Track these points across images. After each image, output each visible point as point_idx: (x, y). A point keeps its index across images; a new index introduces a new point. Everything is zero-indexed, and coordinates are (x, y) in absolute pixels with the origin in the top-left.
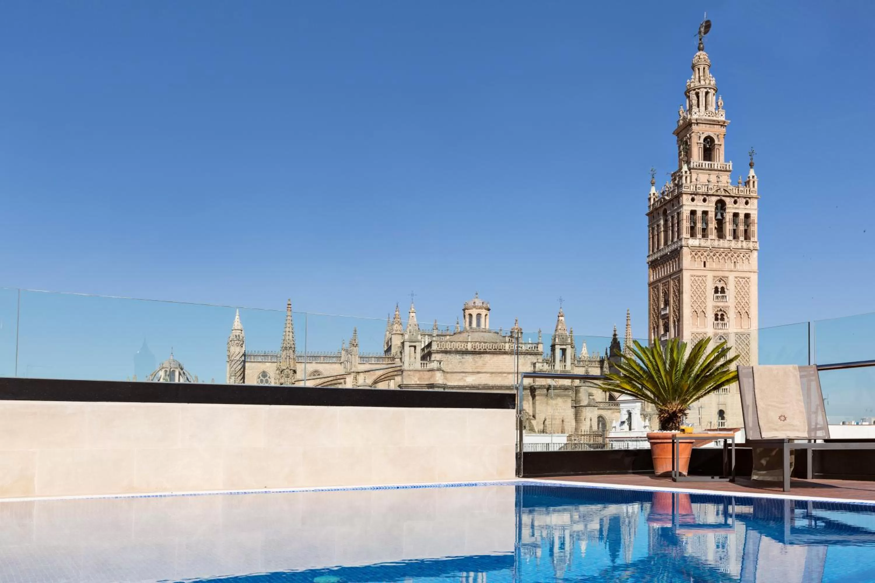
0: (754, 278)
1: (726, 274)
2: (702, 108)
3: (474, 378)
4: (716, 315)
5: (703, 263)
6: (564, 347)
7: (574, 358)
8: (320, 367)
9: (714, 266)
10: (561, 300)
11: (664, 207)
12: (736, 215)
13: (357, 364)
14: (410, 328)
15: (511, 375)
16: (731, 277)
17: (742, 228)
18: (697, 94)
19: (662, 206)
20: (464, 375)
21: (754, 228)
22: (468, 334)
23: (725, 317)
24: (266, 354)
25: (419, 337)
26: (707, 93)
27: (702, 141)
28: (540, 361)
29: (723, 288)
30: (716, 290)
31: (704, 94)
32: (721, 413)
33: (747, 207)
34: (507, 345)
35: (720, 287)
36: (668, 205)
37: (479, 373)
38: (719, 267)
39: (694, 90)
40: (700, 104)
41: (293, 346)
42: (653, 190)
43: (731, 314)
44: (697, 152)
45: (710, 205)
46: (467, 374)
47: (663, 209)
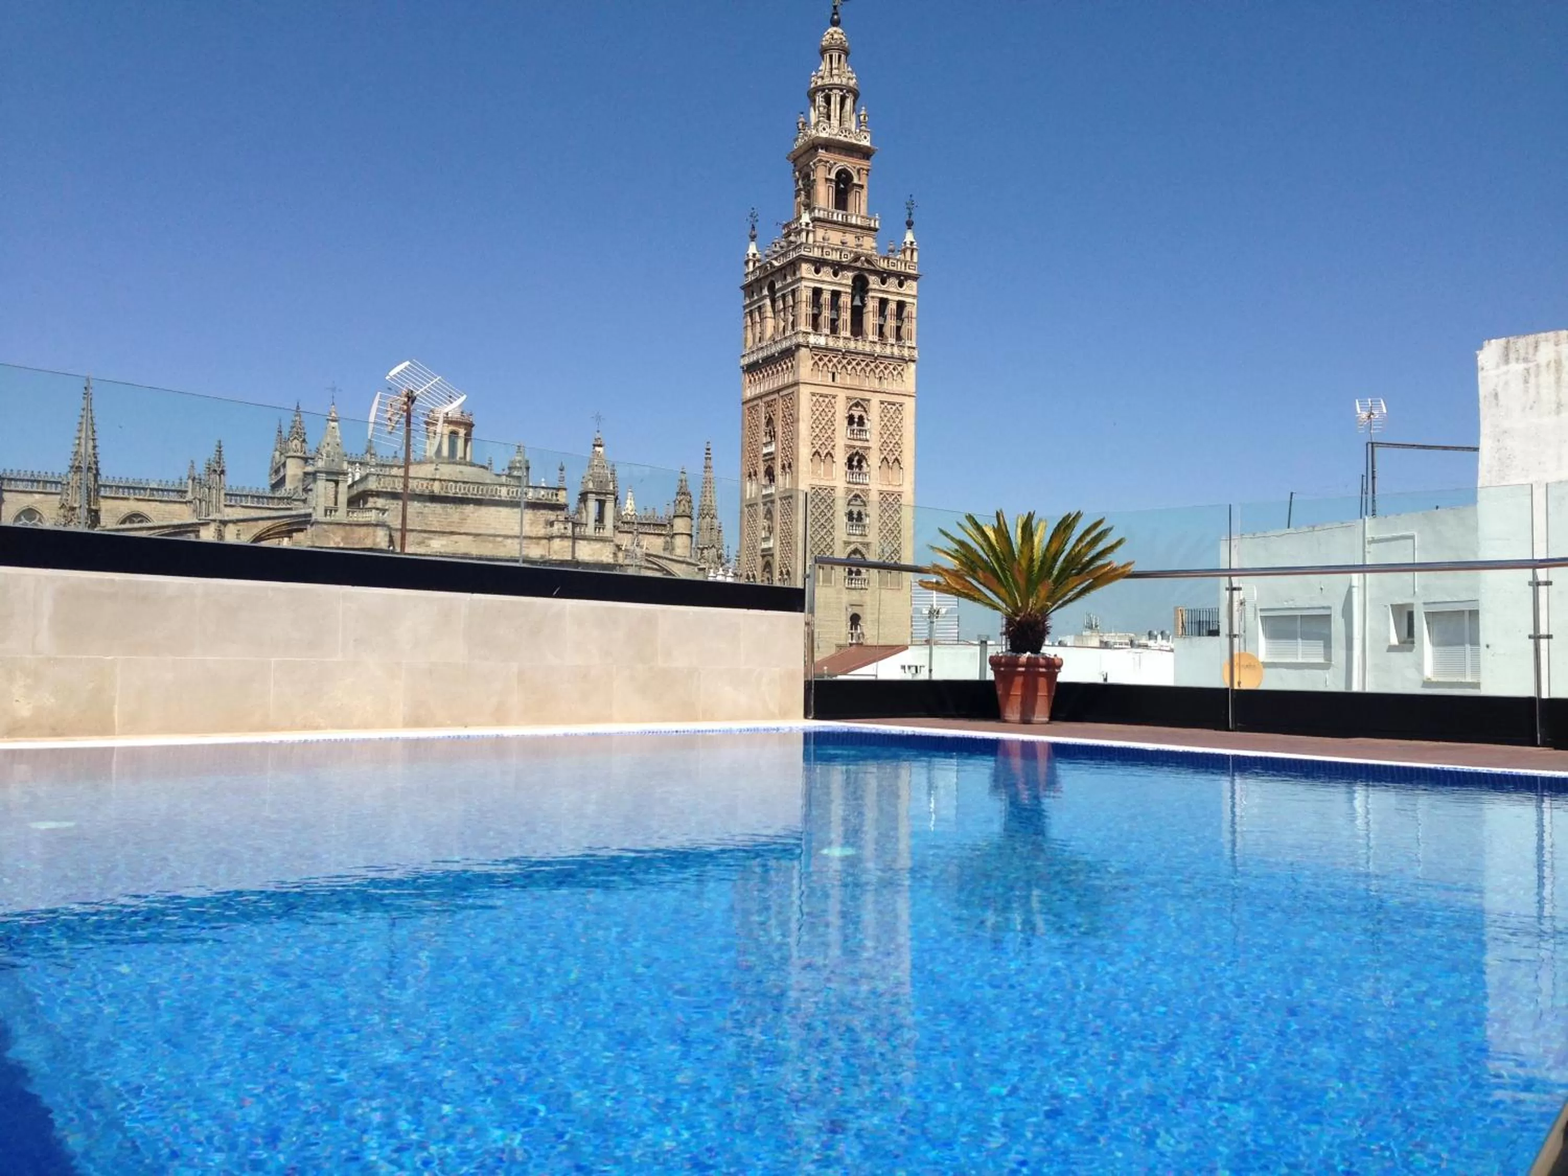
0: (910, 405)
1: (867, 395)
2: (835, 122)
3: (444, 542)
4: (850, 460)
5: (830, 375)
6: (603, 498)
7: (618, 517)
8: (143, 508)
9: (848, 381)
10: (598, 418)
11: (771, 278)
12: (883, 303)
13: (222, 506)
14: (329, 448)
15: (509, 541)
16: (875, 400)
17: (891, 323)
18: (828, 100)
19: (766, 277)
20: (426, 535)
21: (912, 326)
22: (434, 466)
23: (864, 464)
24: (36, 477)
25: (345, 466)
26: (843, 100)
27: (833, 176)
28: (561, 518)
29: (861, 418)
30: (851, 419)
31: (838, 99)
32: (855, 620)
33: (901, 290)
34: (504, 491)
35: (856, 416)
36: (778, 275)
37: (452, 533)
38: (856, 383)
39: (823, 91)
40: (832, 114)
41: (94, 467)
42: (752, 249)
43: (874, 459)
44: (824, 195)
45: (844, 282)
46: (431, 535)
47: (768, 282)
